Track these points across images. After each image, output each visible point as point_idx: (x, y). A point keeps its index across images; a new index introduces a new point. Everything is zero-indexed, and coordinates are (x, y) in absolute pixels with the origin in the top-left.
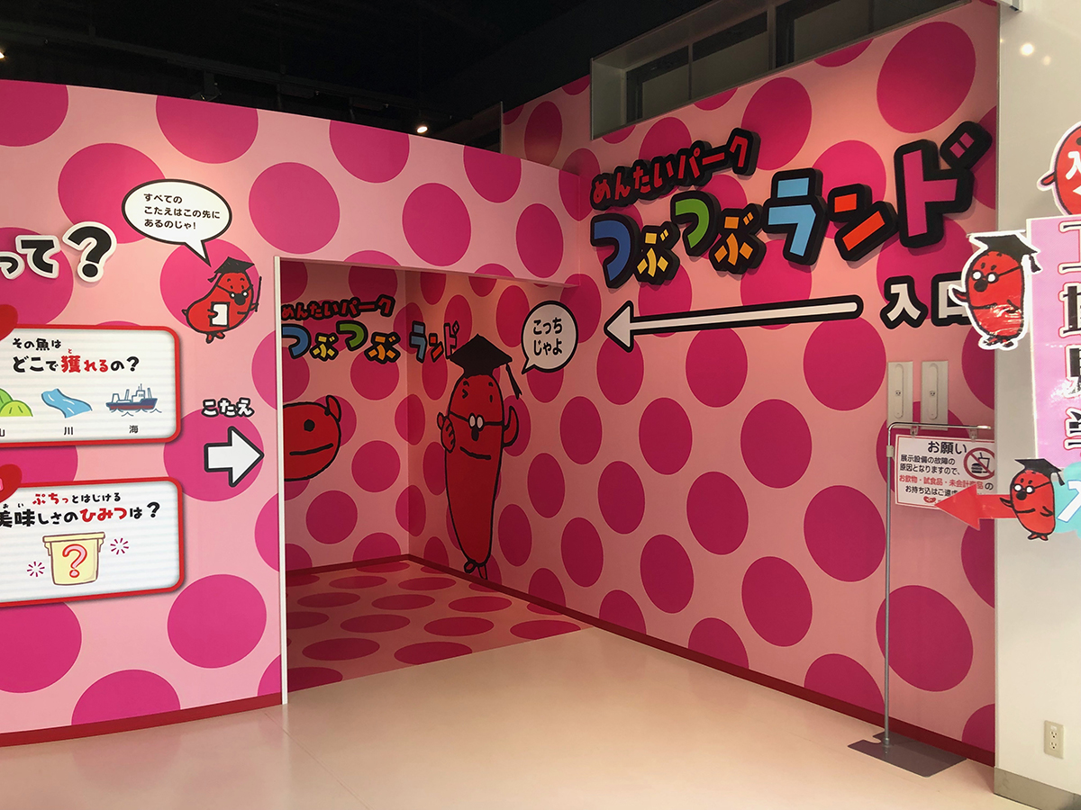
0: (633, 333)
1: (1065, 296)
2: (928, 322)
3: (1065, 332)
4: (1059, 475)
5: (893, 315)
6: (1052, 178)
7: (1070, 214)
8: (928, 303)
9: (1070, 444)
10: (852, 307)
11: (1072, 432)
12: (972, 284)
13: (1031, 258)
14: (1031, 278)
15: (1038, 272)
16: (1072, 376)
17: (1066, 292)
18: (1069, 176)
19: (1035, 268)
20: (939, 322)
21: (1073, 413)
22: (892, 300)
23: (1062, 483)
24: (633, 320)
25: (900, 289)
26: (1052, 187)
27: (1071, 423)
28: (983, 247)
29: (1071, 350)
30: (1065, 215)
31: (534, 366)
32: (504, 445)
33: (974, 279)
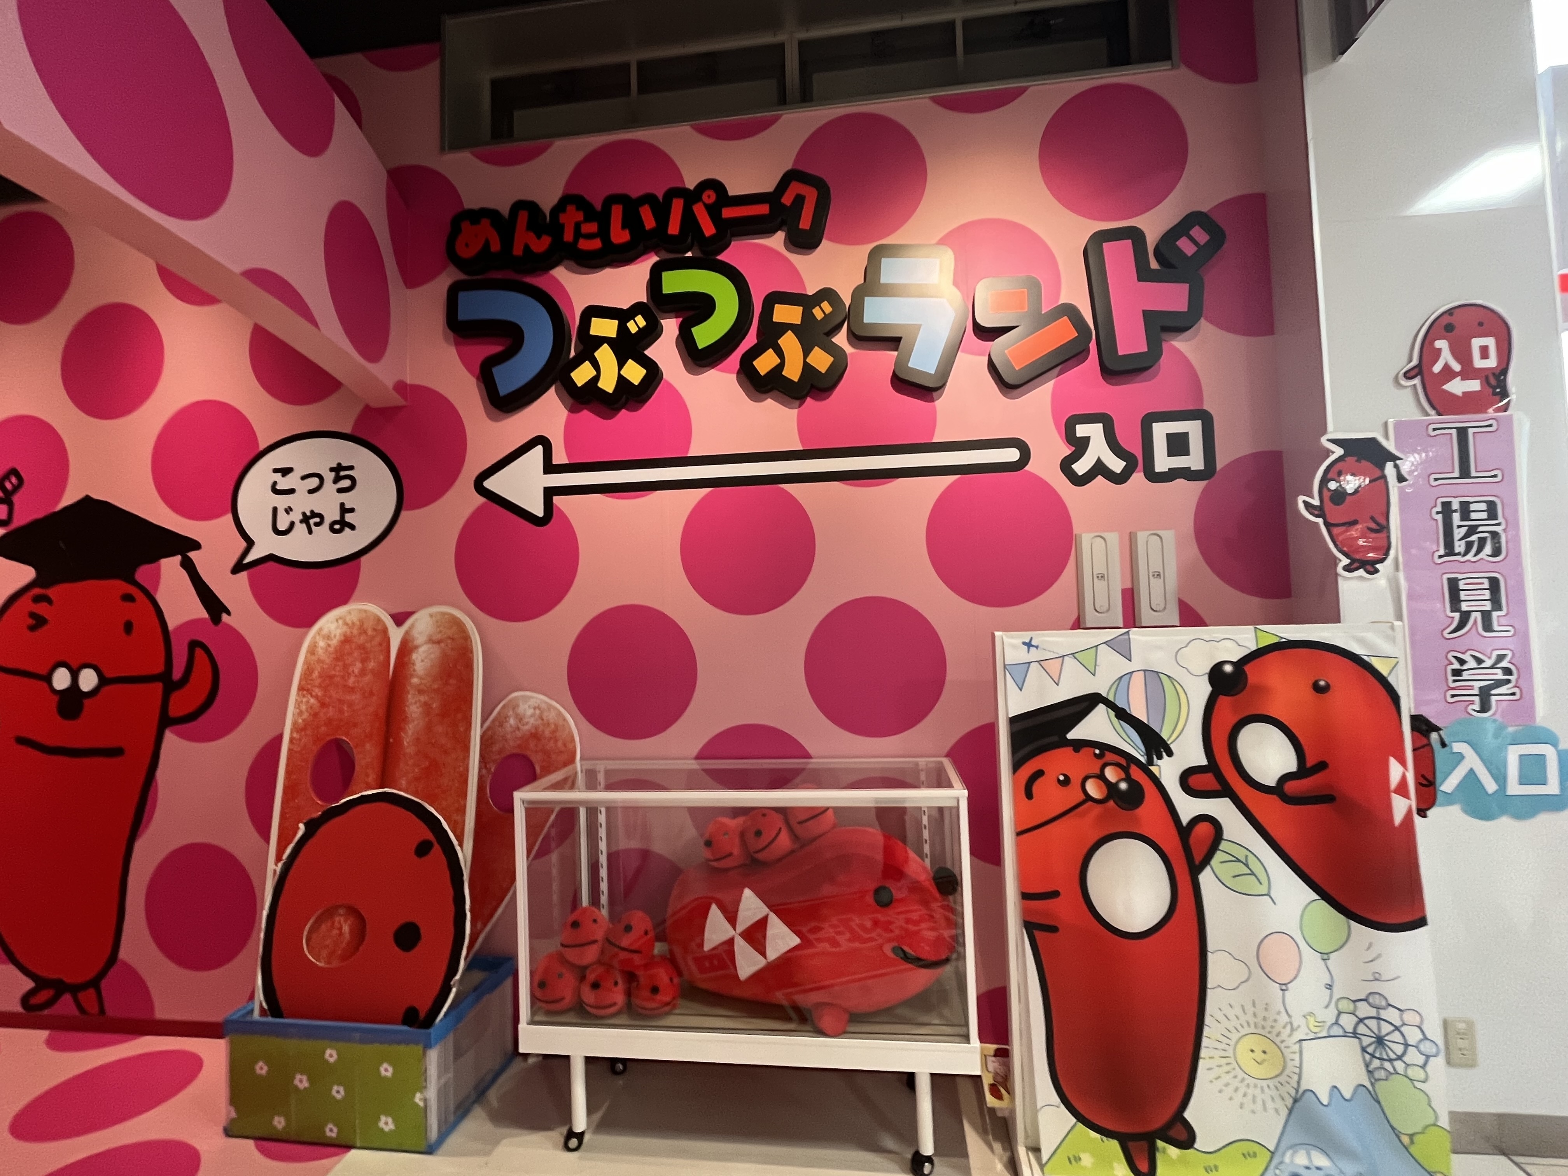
0: (550, 493)
1: (1438, 513)
2: (1138, 477)
3: (1440, 557)
4: (1440, 736)
5: (1081, 467)
6: (1416, 370)
7: (1439, 414)
8: (1137, 451)
9: (1453, 696)
10: (1012, 455)
11: (1455, 681)
12: (1327, 496)
13: (1396, 466)
14: (1396, 490)
15: (1405, 483)
16: (1452, 611)
17: (1439, 509)
18: (1437, 368)
19: (1401, 479)
20: (1153, 477)
21: (1455, 657)
22: (1081, 446)
23: (1444, 745)
24: (550, 468)
25: (1093, 431)
26: (1417, 381)
27: (1453, 670)
28: (1339, 452)
29: (1449, 579)
30: (1434, 417)
31: (271, 558)
32: (166, 721)
33: (1329, 490)
